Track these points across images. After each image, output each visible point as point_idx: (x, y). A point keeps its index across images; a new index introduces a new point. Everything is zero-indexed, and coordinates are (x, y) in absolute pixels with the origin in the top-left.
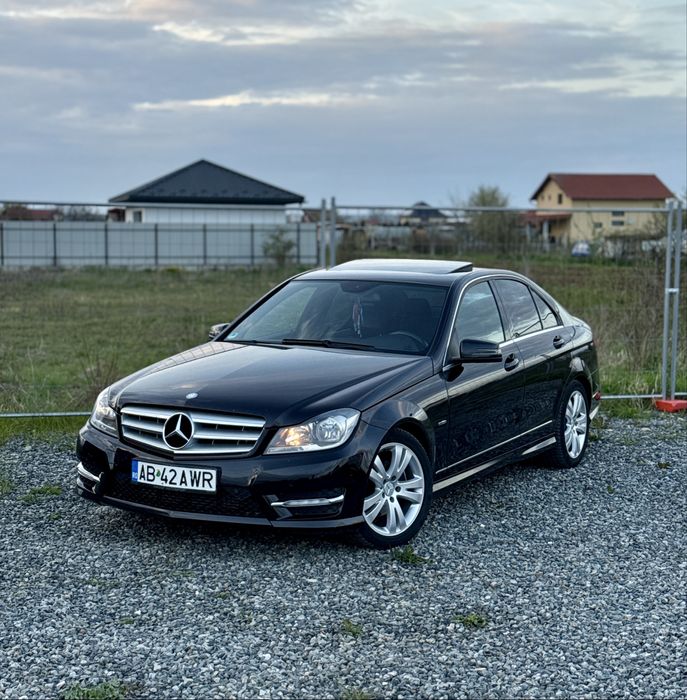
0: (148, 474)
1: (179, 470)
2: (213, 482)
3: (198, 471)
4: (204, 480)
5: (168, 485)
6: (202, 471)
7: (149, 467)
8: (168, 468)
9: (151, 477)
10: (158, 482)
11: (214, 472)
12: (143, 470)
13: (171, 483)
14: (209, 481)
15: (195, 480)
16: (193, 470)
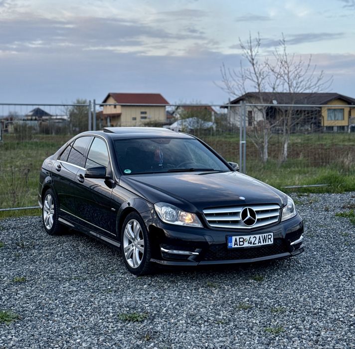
0: (240, 242)
1: (257, 236)
2: (272, 239)
3: (265, 235)
4: (269, 238)
5: (252, 245)
6: (268, 234)
7: (240, 238)
8: (252, 236)
9: (241, 243)
10: (246, 245)
11: (272, 234)
12: (236, 240)
13: (254, 244)
14: (270, 238)
15: (264, 240)
16: (263, 235)
